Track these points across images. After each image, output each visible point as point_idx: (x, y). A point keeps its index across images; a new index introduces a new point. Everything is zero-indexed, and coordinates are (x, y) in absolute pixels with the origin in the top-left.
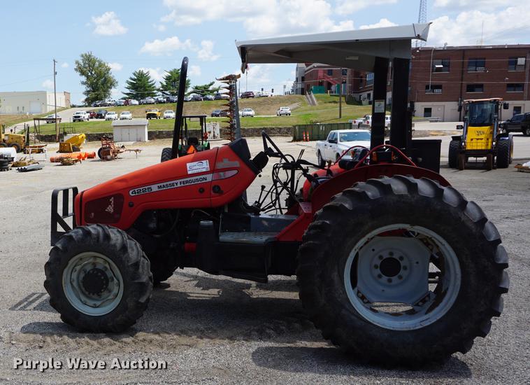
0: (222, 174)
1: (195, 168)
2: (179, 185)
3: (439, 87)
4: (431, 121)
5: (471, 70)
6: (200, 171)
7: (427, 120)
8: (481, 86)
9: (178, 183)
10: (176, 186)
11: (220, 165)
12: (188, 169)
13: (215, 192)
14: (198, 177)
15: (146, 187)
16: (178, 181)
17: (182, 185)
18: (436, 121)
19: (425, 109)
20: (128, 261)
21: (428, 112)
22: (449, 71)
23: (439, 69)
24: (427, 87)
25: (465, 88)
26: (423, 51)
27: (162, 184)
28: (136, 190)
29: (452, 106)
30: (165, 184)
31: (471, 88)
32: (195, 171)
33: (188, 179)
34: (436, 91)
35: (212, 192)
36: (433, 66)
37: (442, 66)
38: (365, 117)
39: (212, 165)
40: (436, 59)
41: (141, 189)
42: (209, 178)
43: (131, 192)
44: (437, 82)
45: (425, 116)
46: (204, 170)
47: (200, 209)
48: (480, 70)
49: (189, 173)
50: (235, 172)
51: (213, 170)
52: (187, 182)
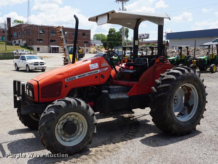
0: (103, 69)
1: (93, 67)
2: (87, 75)
3: (41, 40)
4: (40, 53)
5: (51, 35)
6: (95, 68)
7: (39, 52)
8: (55, 41)
9: (87, 74)
10: (86, 76)
11: (102, 65)
12: (90, 67)
13: (102, 77)
14: (95, 71)
15: (73, 77)
16: (87, 73)
17: (89, 75)
18: (41, 53)
19: (37, 48)
20: (90, 114)
21: (38, 49)
22: (44, 34)
23: (41, 33)
24: (38, 40)
25: (50, 41)
26: (35, 26)
27: (80, 75)
28: (68, 79)
29: (46, 47)
30: (81, 75)
31: (52, 41)
32: (93, 68)
33: (91, 72)
34: (41, 41)
35: (100, 77)
36: (39, 32)
37: (42, 32)
38: (16, 50)
39: (100, 65)
40: (40, 29)
41: (71, 78)
42: (99, 71)
43: (66, 80)
44: (41, 38)
45: (37, 51)
46: (97, 68)
47: (93, 86)
48: (54, 35)
49: (91, 69)
50: (107, 68)
51: (100, 68)
52: (90, 73)
